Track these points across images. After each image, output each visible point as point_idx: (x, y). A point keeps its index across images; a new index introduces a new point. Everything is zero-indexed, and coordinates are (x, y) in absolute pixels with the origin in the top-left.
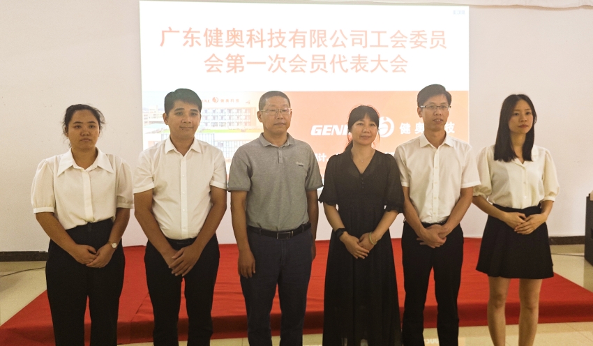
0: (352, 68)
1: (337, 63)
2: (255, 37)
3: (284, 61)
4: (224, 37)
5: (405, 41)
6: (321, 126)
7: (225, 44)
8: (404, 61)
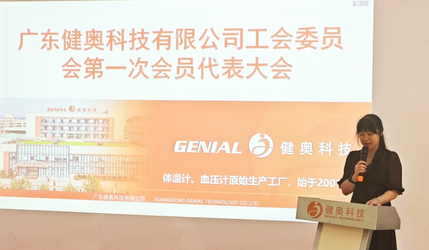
0: (224, 74)
1: (206, 67)
2: (115, 39)
3: (146, 66)
4: (83, 39)
5: (290, 41)
6: (186, 142)
7: (83, 47)
8: (287, 65)
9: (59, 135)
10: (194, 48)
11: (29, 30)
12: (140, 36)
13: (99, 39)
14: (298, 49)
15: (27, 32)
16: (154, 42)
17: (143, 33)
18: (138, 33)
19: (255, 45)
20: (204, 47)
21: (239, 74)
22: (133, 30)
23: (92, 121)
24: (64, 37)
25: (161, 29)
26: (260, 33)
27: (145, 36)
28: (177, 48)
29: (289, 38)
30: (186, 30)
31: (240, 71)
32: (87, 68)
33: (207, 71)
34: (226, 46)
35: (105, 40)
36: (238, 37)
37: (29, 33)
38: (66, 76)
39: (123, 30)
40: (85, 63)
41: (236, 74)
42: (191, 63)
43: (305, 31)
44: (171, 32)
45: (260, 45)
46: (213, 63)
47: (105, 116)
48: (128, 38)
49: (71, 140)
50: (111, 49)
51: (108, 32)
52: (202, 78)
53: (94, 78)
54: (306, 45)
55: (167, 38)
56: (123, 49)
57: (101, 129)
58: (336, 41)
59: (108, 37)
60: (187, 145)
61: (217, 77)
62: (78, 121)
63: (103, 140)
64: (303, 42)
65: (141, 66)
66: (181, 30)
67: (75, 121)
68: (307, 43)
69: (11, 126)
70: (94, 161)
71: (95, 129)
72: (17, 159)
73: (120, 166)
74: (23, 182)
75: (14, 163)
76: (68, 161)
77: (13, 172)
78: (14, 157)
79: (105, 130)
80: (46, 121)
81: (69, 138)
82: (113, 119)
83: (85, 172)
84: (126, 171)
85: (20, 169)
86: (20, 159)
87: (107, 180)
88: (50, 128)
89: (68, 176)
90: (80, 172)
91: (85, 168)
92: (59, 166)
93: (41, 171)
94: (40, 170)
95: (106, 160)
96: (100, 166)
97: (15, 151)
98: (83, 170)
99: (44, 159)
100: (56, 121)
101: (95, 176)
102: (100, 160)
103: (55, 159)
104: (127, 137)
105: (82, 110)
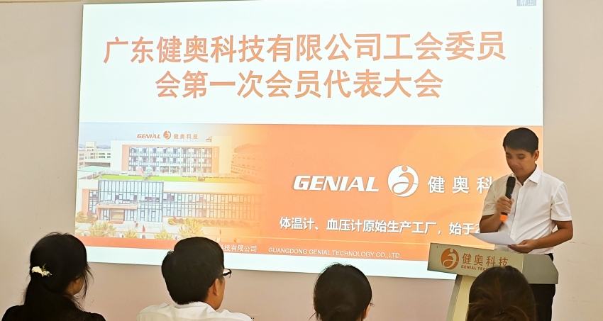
0: (356, 91)
1: (334, 82)
2: (222, 48)
3: (259, 82)
4: (183, 49)
5: (439, 49)
6: (309, 177)
8: (436, 79)
9: (151, 168)
10: (320, 58)
11: (117, 38)
12: (252, 44)
13: (202, 49)
14: (449, 59)
15: (115, 41)
16: (269, 51)
17: (256, 39)
18: (251, 41)
19: (395, 54)
20: (331, 57)
21: (376, 91)
22: (244, 36)
23: (191, 151)
24: (159, 46)
25: (279, 36)
26: (402, 39)
27: (259, 44)
28: (298, 60)
29: (437, 45)
30: (309, 36)
31: (376, 87)
32: (187, 85)
33: (335, 87)
34: (359, 57)
35: (210, 50)
36: (375, 45)
37: (117, 42)
38: (160, 95)
39: (232, 37)
40: (184, 78)
41: (372, 91)
42: (316, 77)
43: (457, 36)
44: (292, 39)
45: (401, 54)
46: (343, 77)
47: (209, 144)
48: (237, 46)
49: (166, 174)
50: (217, 61)
51: (213, 39)
52: (329, 96)
53: (195, 97)
54: (458, 54)
55: (286, 47)
56: (231, 61)
57: (203, 160)
58: (496, 49)
59: (213, 45)
60: (310, 180)
61: (348, 95)
62: (175, 151)
63: (205, 175)
64: (455, 51)
65: (253, 82)
66: (304, 36)
67: (171, 150)
68: (461, 52)
69: (92, 157)
70: (194, 201)
71: (195, 160)
72: (98, 198)
73: (226, 208)
74: (105, 228)
75: (95, 203)
76: (161, 202)
77: (94, 214)
78: (94, 196)
79: (208, 162)
80: (135, 151)
81: (163, 171)
82: (218, 148)
83: (183, 215)
84: (233, 214)
85: (102, 212)
86: (102, 199)
87: (210, 226)
88: (140, 159)
89: (160, 220)
90: (176, 215)
91: (183, 210)
92: (150, 207)
93: (128, 214)
94: (126, 212)
95: (208, 200)
96: (201, 207)
97: (97, 188)
98: (179, 212)
99: (132, 198)
100: (147, 150)
101: (195, 220)
102: (201, 200)
103: (146, 198)
104: (235, 171)
105: (179, 137)
